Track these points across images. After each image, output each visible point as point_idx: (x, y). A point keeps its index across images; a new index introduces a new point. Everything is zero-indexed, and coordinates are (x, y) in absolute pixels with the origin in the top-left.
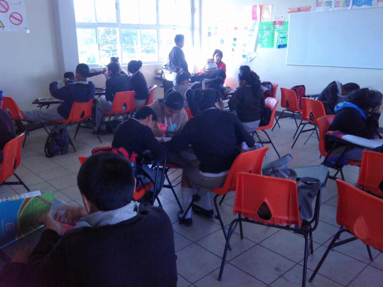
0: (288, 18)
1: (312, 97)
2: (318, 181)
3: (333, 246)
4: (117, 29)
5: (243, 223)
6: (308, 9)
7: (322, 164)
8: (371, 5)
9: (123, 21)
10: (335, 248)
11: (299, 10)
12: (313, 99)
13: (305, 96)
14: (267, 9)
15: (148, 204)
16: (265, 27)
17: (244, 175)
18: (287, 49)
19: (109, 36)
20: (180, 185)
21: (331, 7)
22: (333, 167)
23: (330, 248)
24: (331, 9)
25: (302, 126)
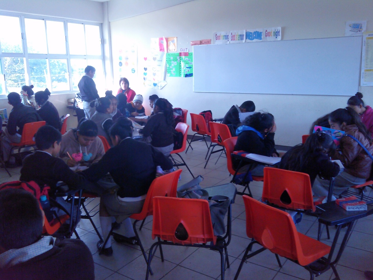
0: (192, 50)
1: (218, 121)
2: (227, 198)
3: (246, 258)
4: (24, 59)
5: (163, 246)
6: (209, 42)
7: (231, 182)
8: (261, 39)
9: (30, 51)
10: (247, 260)
11: (201, 43)
12: (219, 122)
13: (212, 121)
14: (173, 41)
15: (64, 238)
16: (172, 58)
17: (160, 199)
18: (193, 78)
19: (16, 65)
20: (98, 214)
21: (228, 41)
22: (241, 184)
23: (244, 260)
24: (228, 42)
25: (211, 148)
